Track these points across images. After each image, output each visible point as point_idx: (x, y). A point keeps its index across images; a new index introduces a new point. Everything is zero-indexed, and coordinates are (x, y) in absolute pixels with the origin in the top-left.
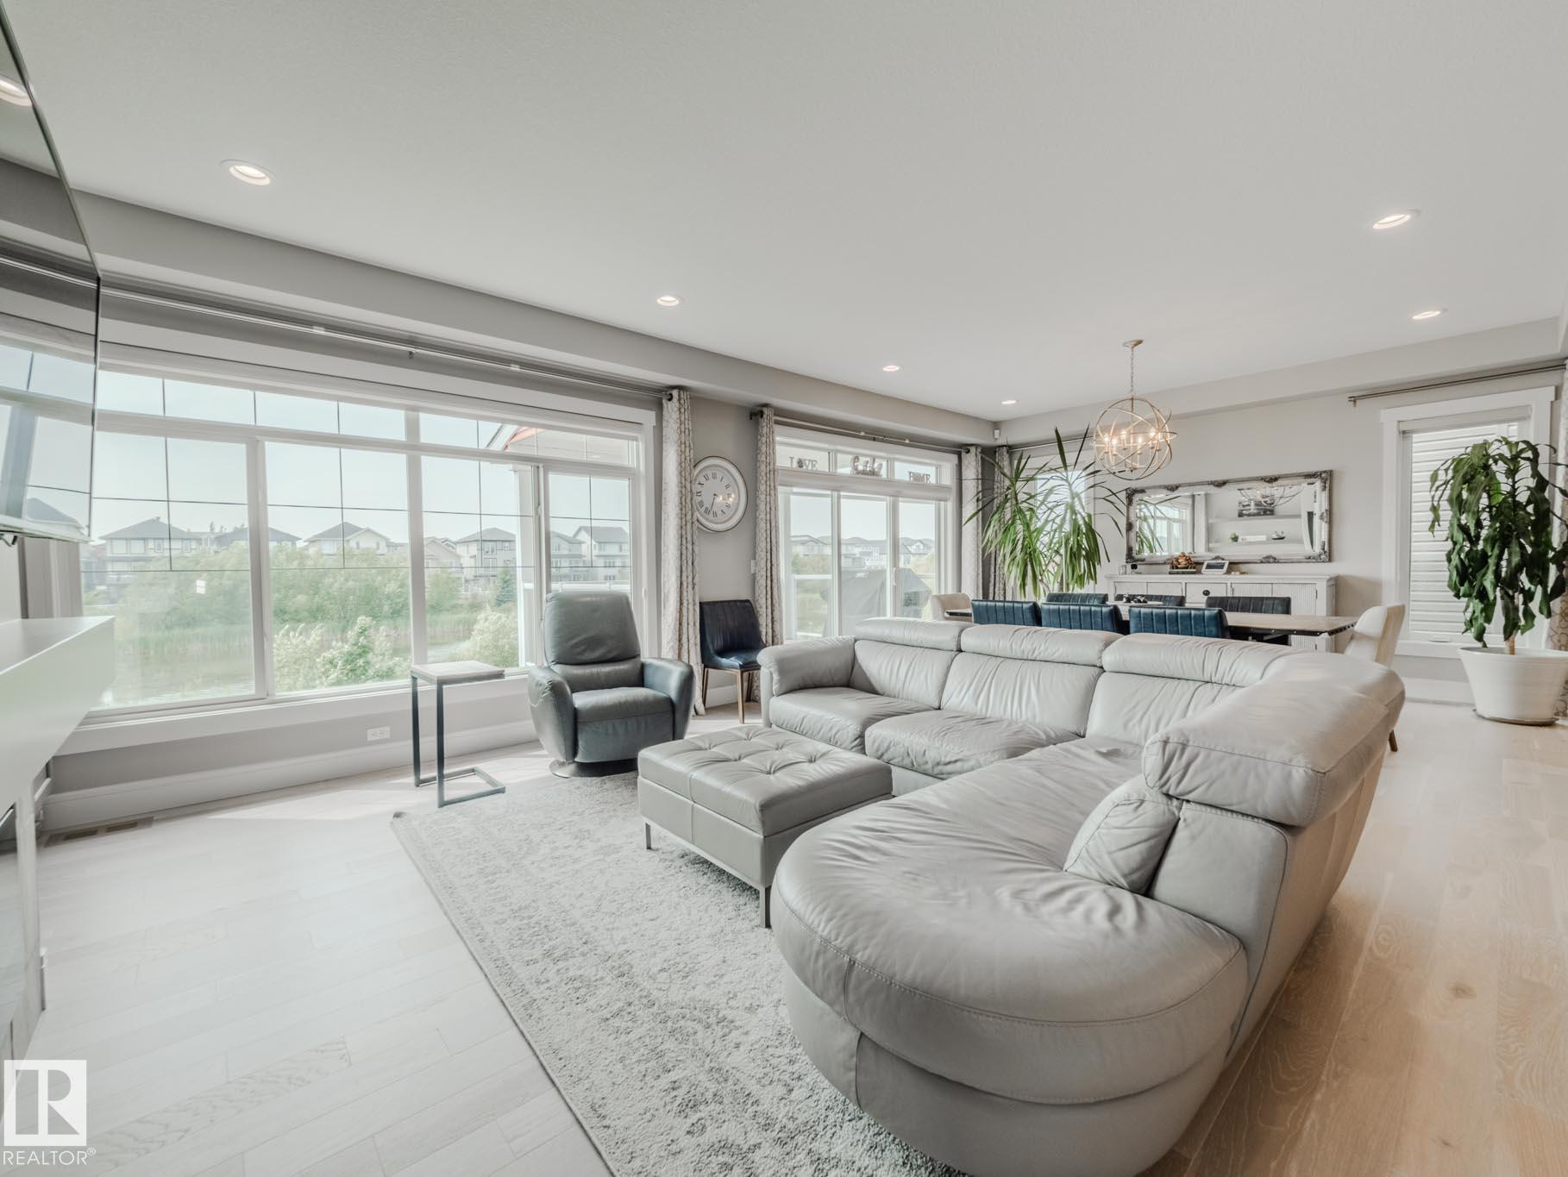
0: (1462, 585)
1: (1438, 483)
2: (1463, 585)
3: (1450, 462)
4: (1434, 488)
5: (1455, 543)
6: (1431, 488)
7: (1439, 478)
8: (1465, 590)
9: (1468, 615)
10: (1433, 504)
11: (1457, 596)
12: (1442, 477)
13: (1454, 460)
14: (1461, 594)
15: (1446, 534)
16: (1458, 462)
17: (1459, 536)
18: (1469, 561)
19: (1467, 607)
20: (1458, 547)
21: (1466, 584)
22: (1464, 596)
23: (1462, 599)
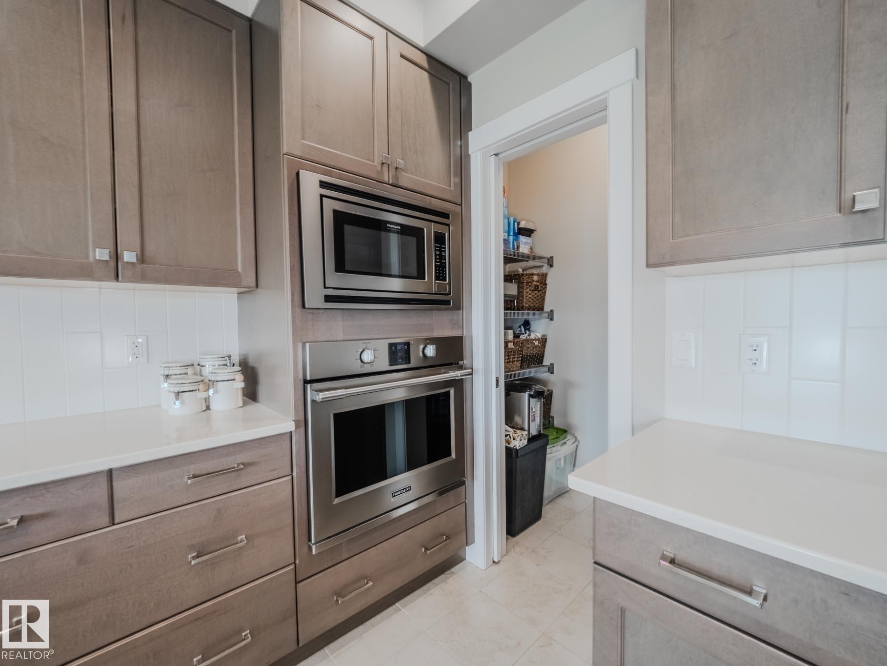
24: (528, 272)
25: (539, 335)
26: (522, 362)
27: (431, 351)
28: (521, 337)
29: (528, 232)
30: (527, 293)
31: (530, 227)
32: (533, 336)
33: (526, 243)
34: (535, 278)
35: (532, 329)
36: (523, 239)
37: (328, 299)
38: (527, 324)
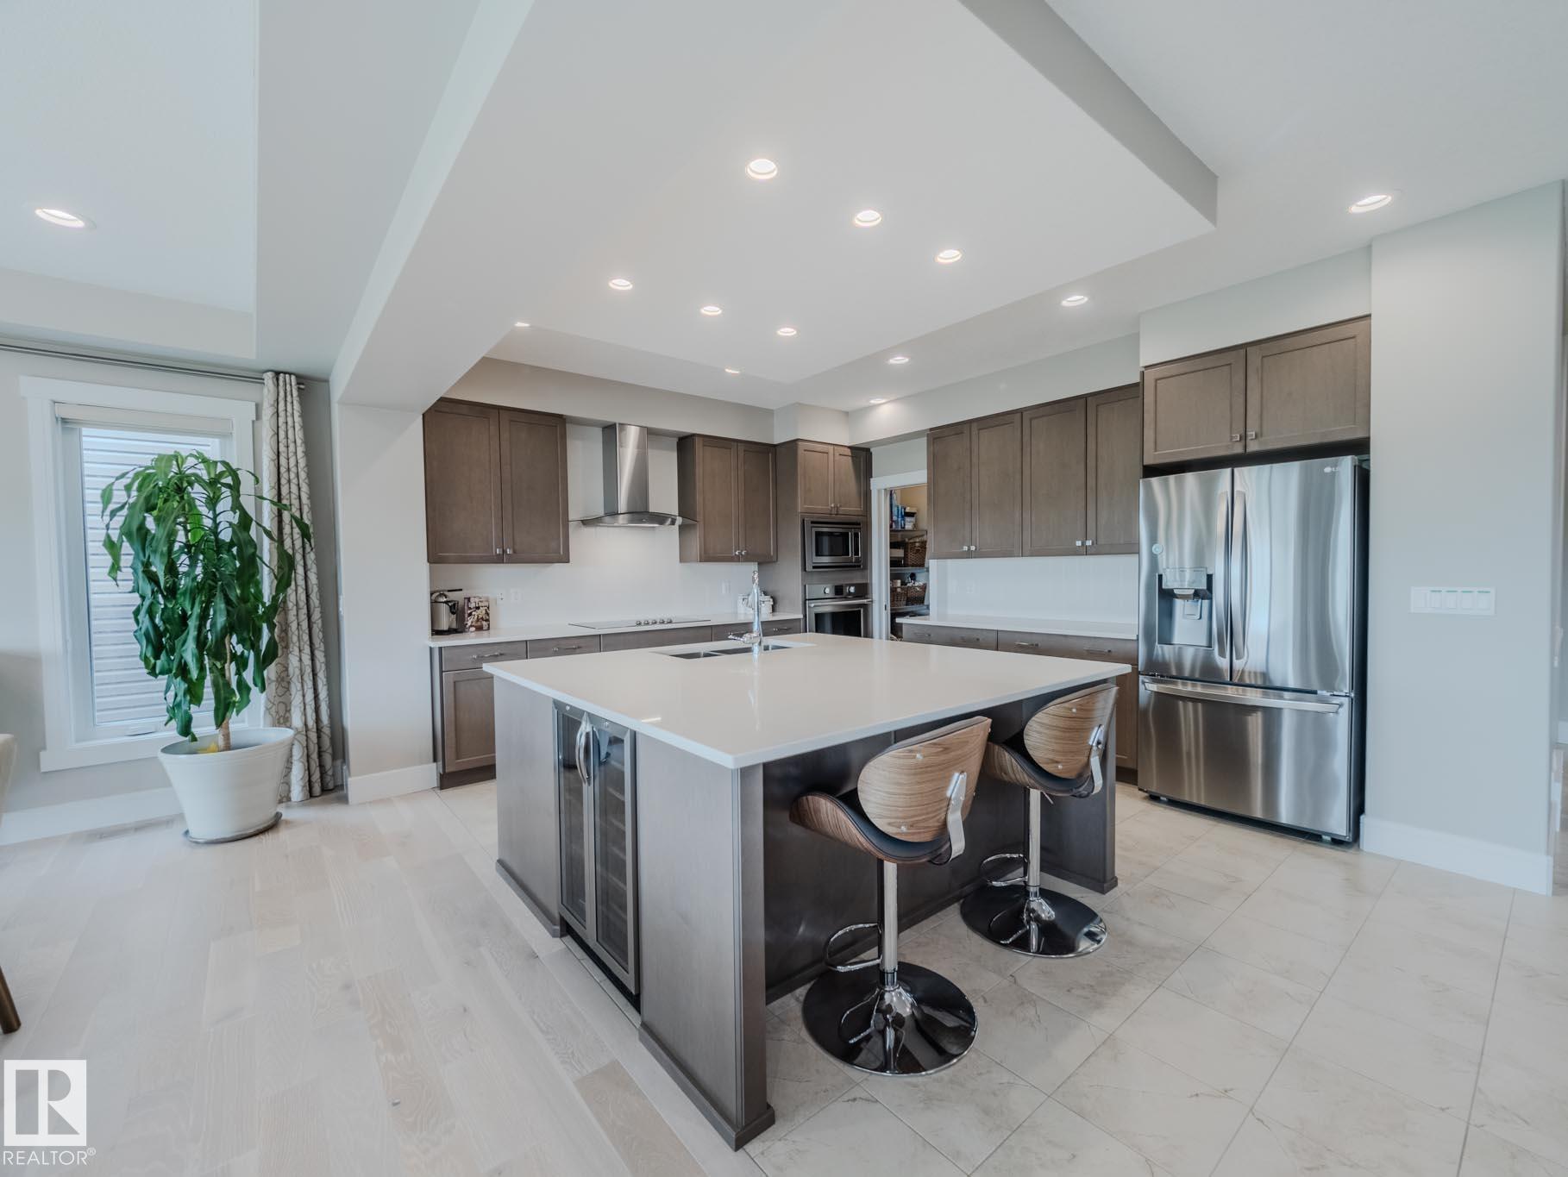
0: (157, 657)
1: (112, 507)
2: (159, 659)
3: (131, 475)
4: (108, 512)
5: (143, 598)
6: (103, 512)
7: (114, 500)
8: (163, 665)
9: (171, 700)
10: (108, 536)
11: (153, 672)
12: (119, 497)
13: (137, 475)
14: (157, 672)
15: (131, 584)
16: (145, 478)
17: (147, 588)
18: (164, 623)
19: (167, 689)
20: (147, 603)
21: (163, 656)
22: (162, 673)
23: (160, 677)
24: (911, 541)
25: (921, 584)
26: (907, 601)
27: (852, 589)
28: (908, 585)
29: (911, 515)
30: (911, 556)
31: (913, 510)
32: (917, 584)
33: (910, 522)
34: (917, 544)
35: (917, 579)
36: (908, 519)
37: (814, 567)
38: (913, 576)
